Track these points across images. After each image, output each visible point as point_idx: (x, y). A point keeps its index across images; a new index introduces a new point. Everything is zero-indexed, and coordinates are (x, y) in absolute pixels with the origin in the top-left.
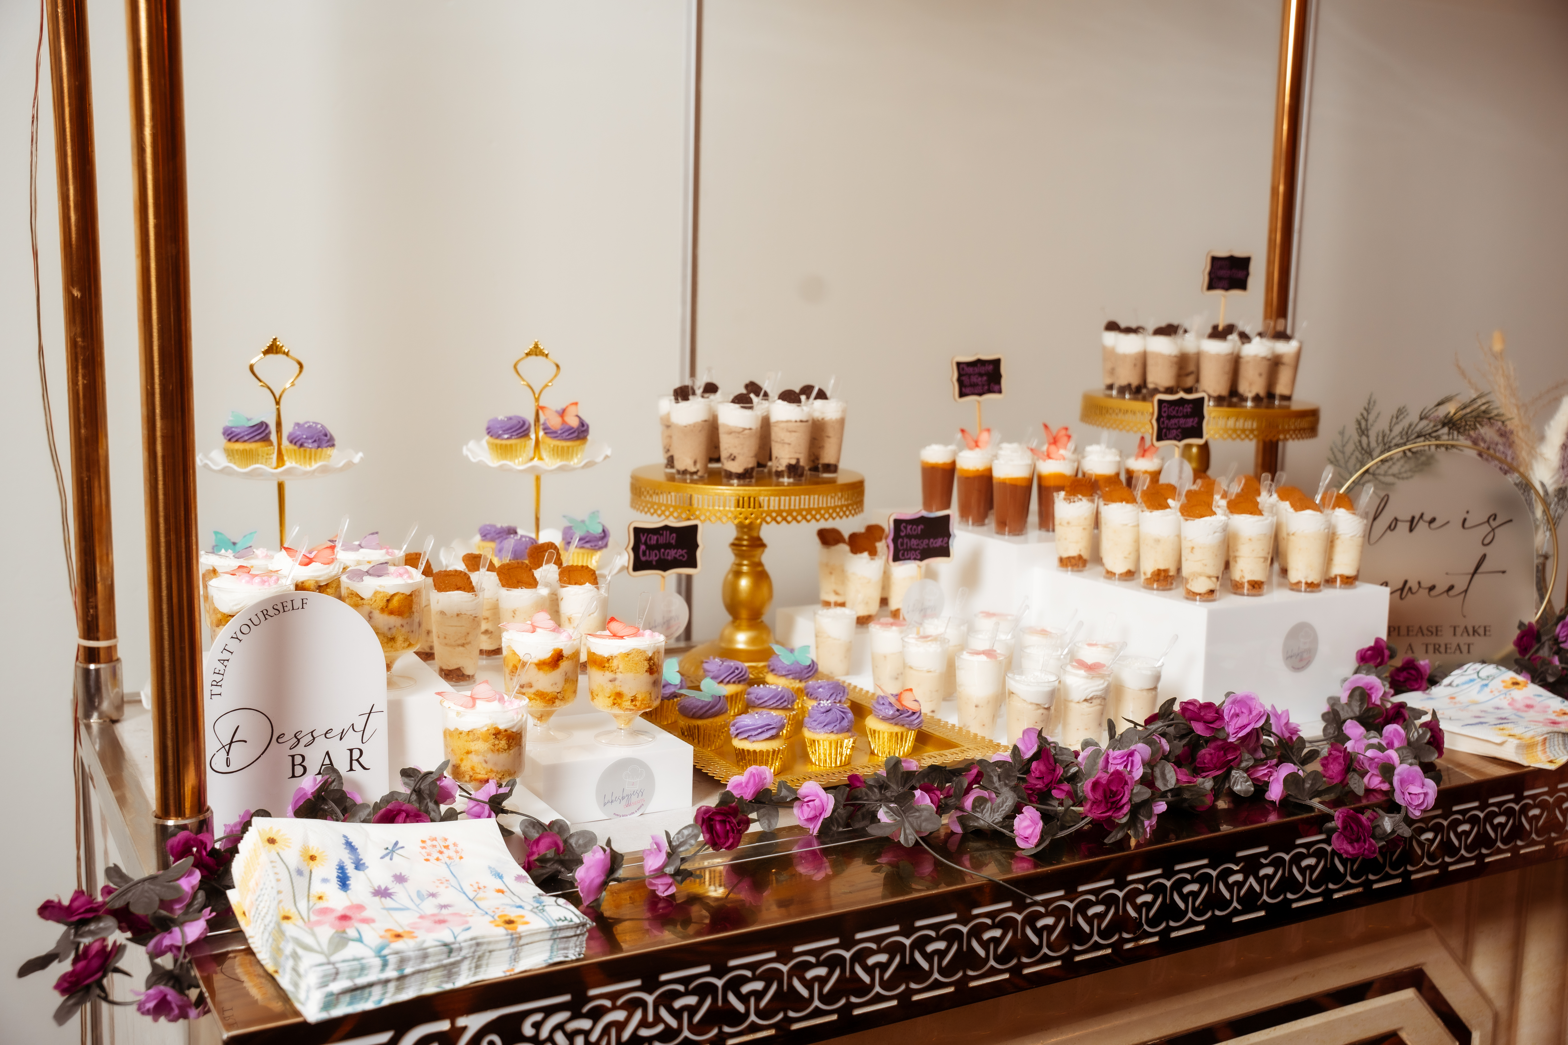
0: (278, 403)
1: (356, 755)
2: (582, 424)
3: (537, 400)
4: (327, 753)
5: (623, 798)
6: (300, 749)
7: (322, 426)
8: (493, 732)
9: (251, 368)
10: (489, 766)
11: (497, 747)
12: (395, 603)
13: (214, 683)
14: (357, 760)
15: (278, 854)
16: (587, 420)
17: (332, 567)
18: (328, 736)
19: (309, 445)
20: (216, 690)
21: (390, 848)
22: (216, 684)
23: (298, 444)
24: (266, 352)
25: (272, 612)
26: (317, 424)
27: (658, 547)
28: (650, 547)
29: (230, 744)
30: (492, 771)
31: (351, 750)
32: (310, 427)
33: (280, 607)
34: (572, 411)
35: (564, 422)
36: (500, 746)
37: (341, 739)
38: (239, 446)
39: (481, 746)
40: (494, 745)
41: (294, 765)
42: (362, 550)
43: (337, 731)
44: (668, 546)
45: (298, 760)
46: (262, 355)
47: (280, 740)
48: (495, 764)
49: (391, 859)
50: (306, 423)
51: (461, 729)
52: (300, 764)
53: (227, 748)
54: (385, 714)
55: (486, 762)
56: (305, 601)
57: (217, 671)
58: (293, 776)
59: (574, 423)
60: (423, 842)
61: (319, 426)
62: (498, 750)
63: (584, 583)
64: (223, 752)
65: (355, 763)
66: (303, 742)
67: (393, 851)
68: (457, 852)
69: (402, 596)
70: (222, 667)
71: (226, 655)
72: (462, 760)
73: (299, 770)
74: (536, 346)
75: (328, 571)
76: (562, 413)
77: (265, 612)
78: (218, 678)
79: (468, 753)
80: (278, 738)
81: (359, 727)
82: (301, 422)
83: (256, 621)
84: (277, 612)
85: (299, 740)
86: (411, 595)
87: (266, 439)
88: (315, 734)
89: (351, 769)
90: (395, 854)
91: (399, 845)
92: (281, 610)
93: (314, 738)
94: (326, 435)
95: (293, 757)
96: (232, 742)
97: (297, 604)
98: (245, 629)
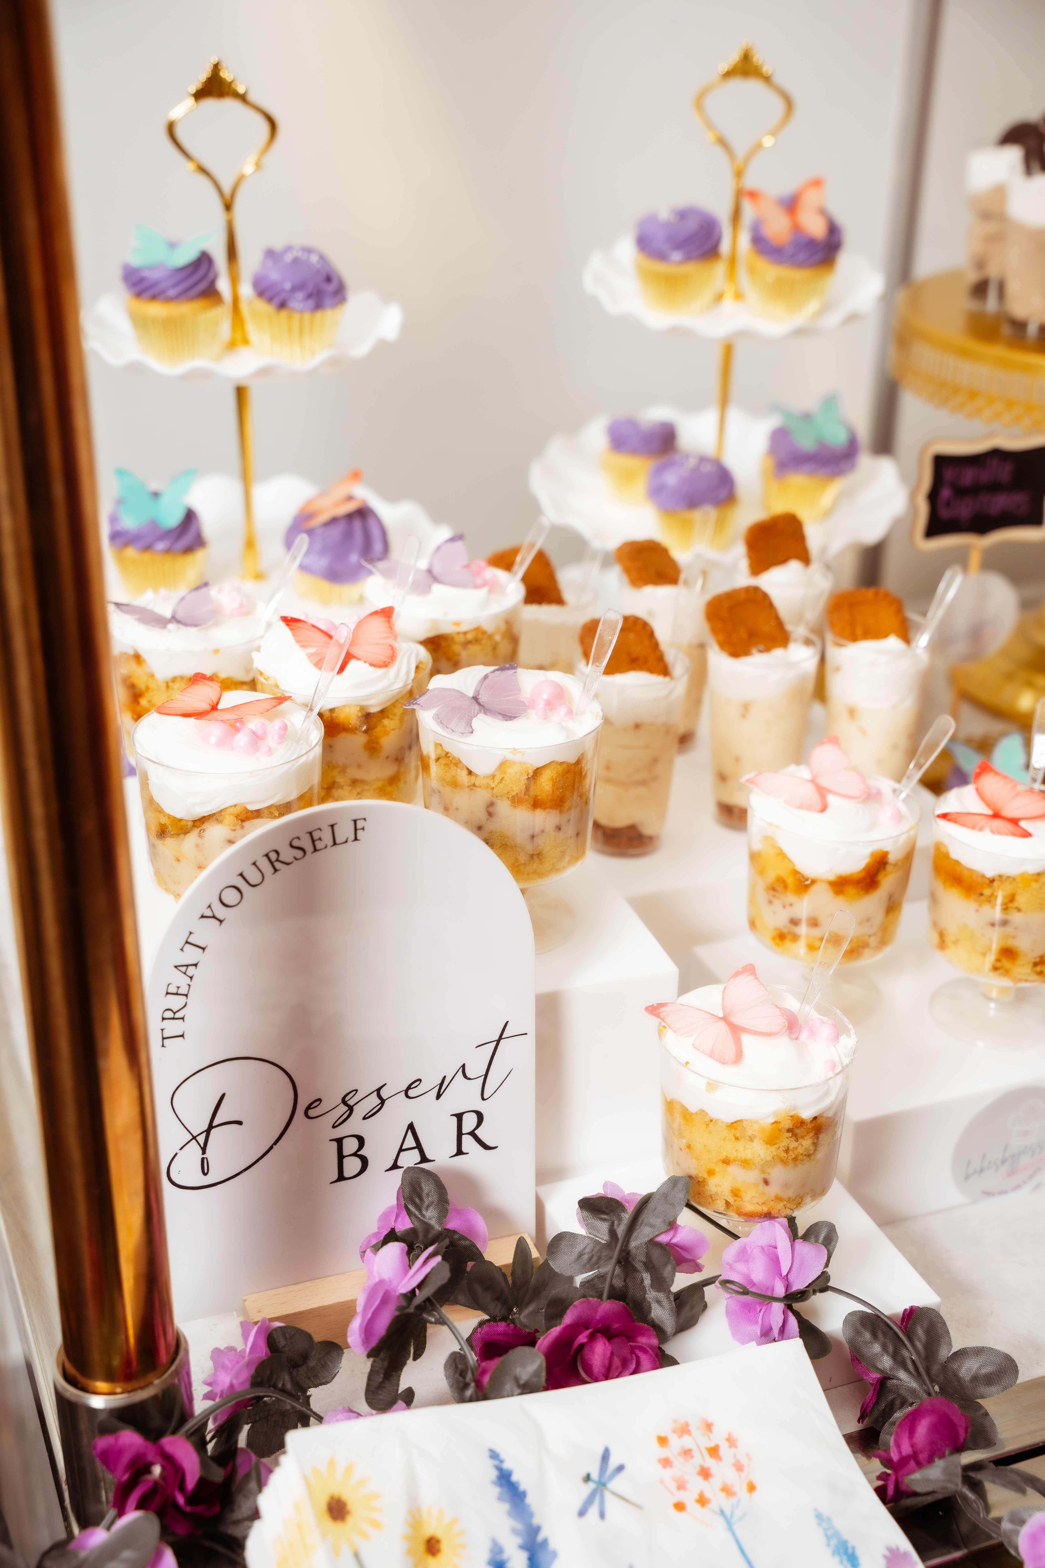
0: (228, 207)
1: (470, 1121)
2: (833, 230)
3: (739, 174)
4: (411, 1127)
5: (1004, 1161)
6: (355, 1125)
7: (322, 258)
8: (788, 1124)
9: (171, 129)
10: (773, 1190)
11: (792, 1155)
12: (545, 785)
13: (169, 1014)
14: (472, 1134)
15: (357, 1556)
16: (842, 218)
17: (393, 670)
18: (411, 1093)
19: (297, 301)
20: (173, 1028)
21: (595, 1476)
22: (174, 1016)
23: (277, 300)
24: (200, 95)
25: (287, 854)
26: (308, 251)
27: (975, 490)
28: (960, 492)
29: (208, 1132)
30: (778, 1199)
31: (459, 1117)
32: (296, 260)
33: (306, 843)
34: (811, 200)
35: (796, 228)
36: (800, 1150)
37: (439, 1096)
38: (156, 310)
39: (759, 1151)
40: (787, 1151)
41: (341, 1157)
42: (437, 588)
43: (431, 1082)
44: (995, 487)
45: (350, 1146)
46: (191, 101)
47: (311, 1113)
48: (786, 1186)
49: (602, 1515)
50: (289, 249)
51: (714, 1113)
52: (355, 1154)
53: (201, 1139)
54: (531, 1039)
55: (766, 1182)
56: (360, 824)
57: (172, 989)
58: (341, 1177)
59: (816, 228)
60: (663, 1441)
61: (314, 259)
62: (795, 1159)
63: (885, 635)
64: (194, 1149)
65: (467, 1141)
66: (360, 1110)
67: (602, 1485)
68: (739, 1467)
69: (560, 769)
70: (183, 981)
71: (191, 955)
72: (711, 1173)
73: (352, 1165)
74: (746, 57)
75: (384, 683)
76: (791, 205)
77: (273, 856)
78: (176, 1002)
79: (726, 1162)
80: (309, 1108)
81: (476, 1069)
82: (278, 245)
83: (254, 877)
84: (299, 854)
85: (351, 1109)
86: (578, 762)
87: (210, 293)
88: (384, 1093)
89: (460, 1152)
90: (608, 1496)
91: (613, 1463)
92: (309, 848)
93: (383, 1101)
94: (328, 279)
95: (339, 1141)
96: (211, 1127)
97: (345, 831)
98: (231, 897)
